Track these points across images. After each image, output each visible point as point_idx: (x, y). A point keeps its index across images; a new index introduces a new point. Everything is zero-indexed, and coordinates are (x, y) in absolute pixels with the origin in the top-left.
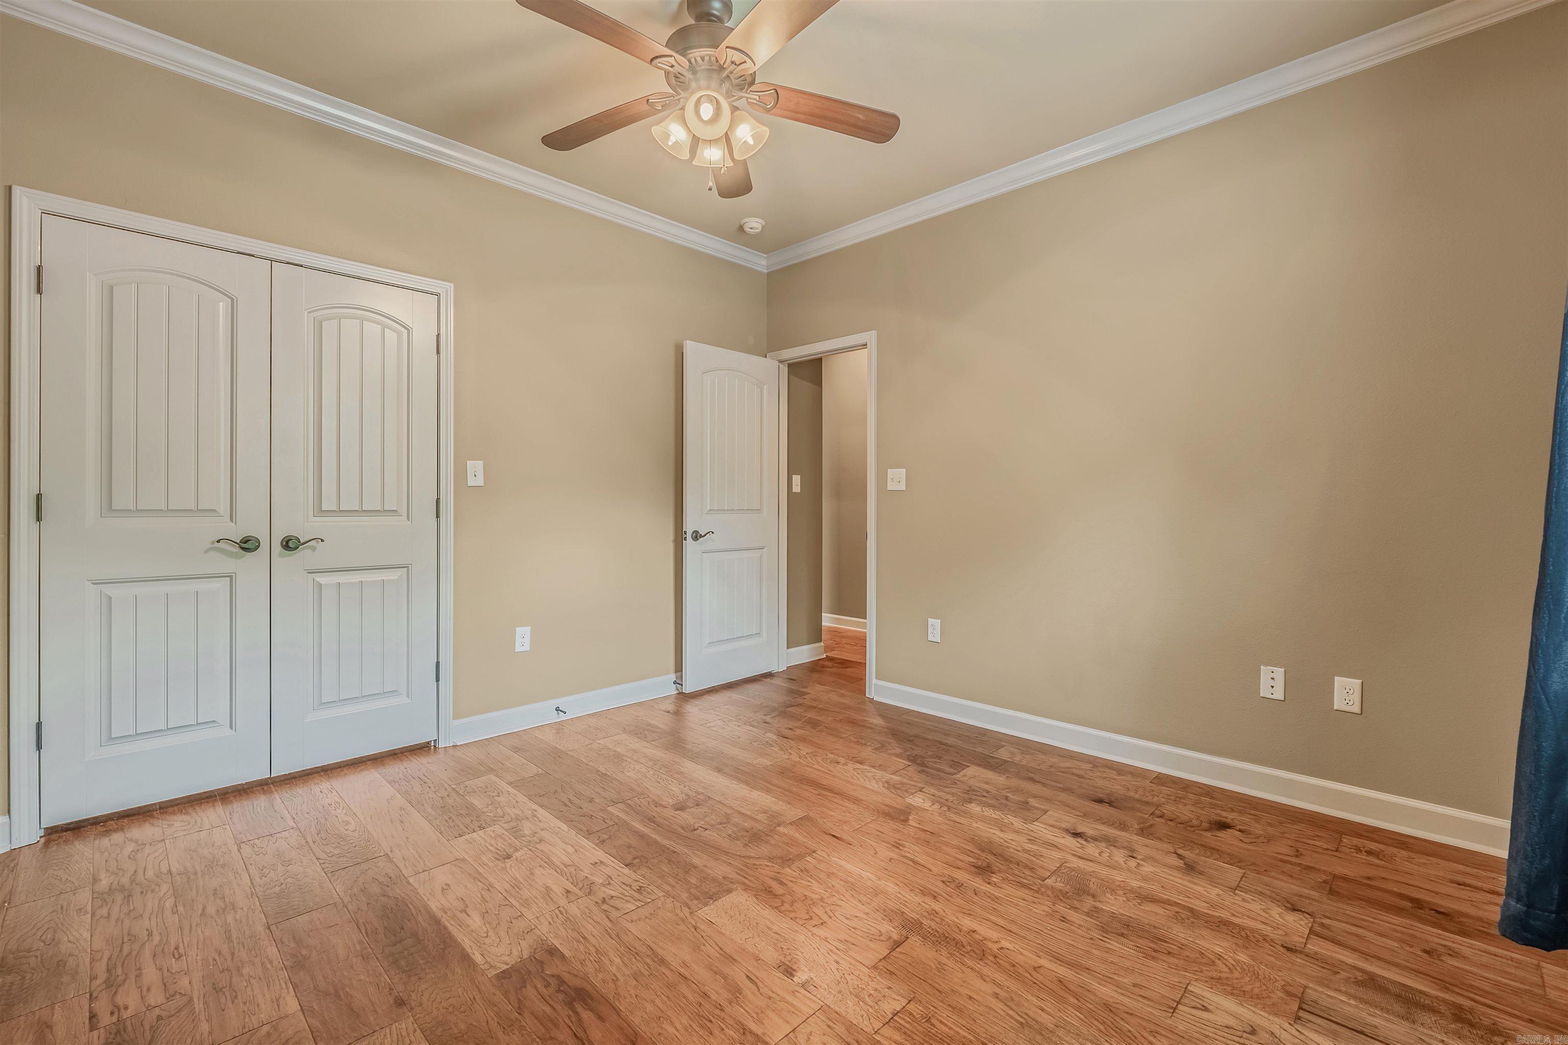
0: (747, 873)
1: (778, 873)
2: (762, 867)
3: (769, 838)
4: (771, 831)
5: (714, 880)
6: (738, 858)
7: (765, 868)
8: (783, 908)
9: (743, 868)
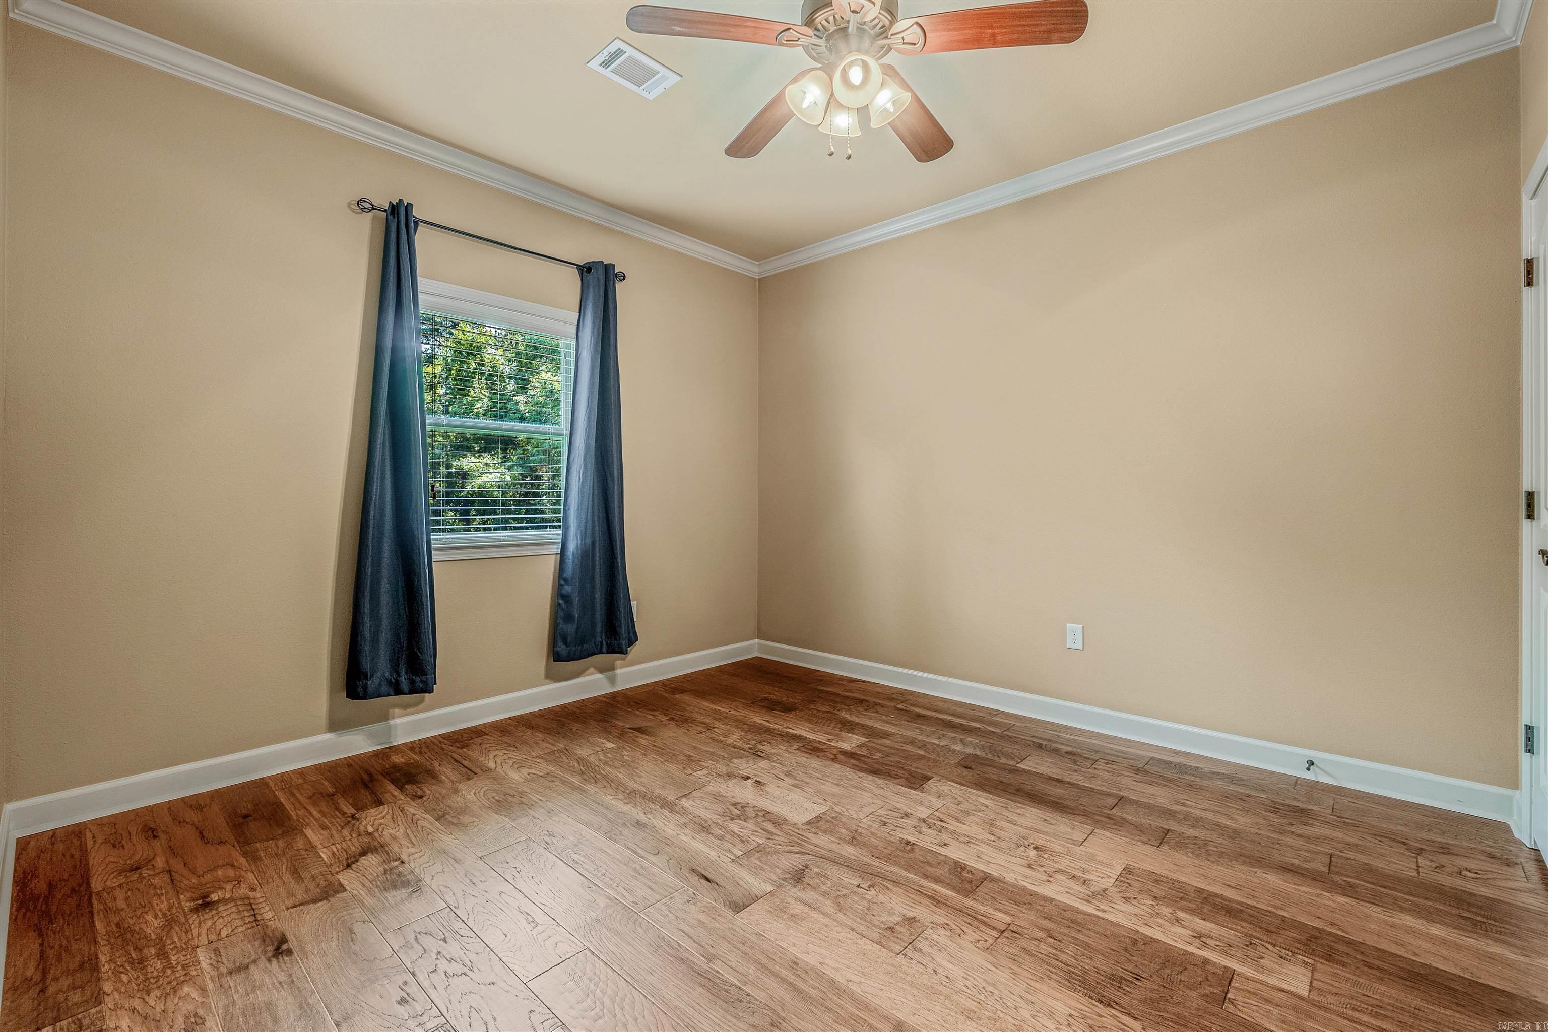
0: (799, 838)
1: (769, 839)
2: (785, 844)
3: (782, 876)
4: (781, 886)
5: (825, 832)
6: (810, 853)
7: (782, 843)
8: (764, 813)
9: (803, 843)
